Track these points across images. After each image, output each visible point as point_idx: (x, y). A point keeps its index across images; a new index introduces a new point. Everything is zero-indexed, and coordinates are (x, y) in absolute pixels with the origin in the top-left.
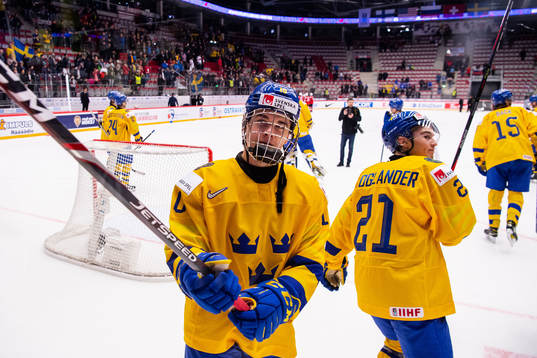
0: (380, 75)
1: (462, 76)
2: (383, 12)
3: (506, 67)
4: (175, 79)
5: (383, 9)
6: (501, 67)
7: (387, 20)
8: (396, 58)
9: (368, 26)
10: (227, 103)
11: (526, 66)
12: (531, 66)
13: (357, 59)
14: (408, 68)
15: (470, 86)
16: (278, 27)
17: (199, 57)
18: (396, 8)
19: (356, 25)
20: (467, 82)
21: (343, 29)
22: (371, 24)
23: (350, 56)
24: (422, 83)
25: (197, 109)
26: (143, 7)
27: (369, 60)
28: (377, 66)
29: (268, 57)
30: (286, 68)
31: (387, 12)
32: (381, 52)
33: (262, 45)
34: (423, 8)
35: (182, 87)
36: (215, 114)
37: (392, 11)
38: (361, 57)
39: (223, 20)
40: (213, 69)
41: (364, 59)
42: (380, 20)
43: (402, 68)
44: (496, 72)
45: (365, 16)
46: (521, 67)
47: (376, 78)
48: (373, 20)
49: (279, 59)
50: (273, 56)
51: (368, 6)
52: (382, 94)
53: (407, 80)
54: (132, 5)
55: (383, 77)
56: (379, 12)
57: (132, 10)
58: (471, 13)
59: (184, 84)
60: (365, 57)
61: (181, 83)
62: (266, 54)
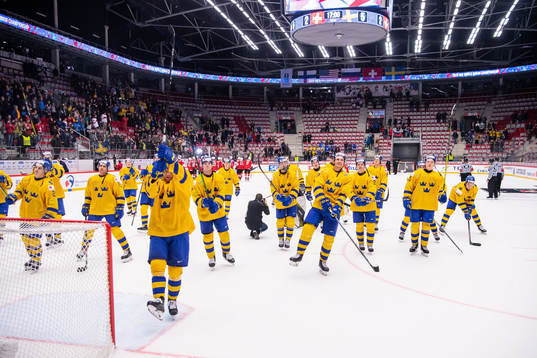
0: (305, 137)
1: (385, 139)
2: (305, 73)
3: (424, 129)
4: (74, 140)
5: (305, 70)
6: (419, 129)
7: (310, 81)
8: (320, 120)
9: (291, 86)
11: (442, 128)
12: (446, 129)
13: (281, 121)
14: (331, 130)
15: (391, 148)
16: (196, 84)
17: (104, 116)
18: (317, 69)
19: (279, 85)
20: (389, 145)
21: (265, 89)
22: (294, 85)
23: (273, 118)
24: (346, 145)
26: (33, 55)
27: (292, 120)
28: (301, 127)
29: (186, 118)
30: (206, 129)
31: (309, 73)
32: (304, 113)
33: (178, 103)
34: (344, 70)
35: (83, 149)
37: (314, 72)
38: (284, 118)
39: (133, 75)
40: (121, 129)
41: (287, 121)
42: (302, 81)
43: (326, 129)
44: (415, 134)
45: (286, 76)
46: (437, 129)
47: (301, 140)
48: (296, 81)
49: (198, 120)
50: (193, 118)
51: (289, 67)
52: (307, 157)
53: (332, 142)
54: (19, 52)
55: (307, 139)
56: (301, 73)
57: (19, 57)
58: (389, 77)
59: (87, 146)
60: (289, 118)
61: (83, 144)
62: (184, 114)
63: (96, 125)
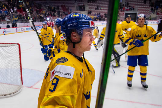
1: (121, 11)
3: (139, 7)
4: (5, 17)
6: (137, 7)
8: (95, 5)
10: (27, 26)
11: (146, 6)
12: (148, 6)
13: (79, 6)
14: (99, 9)
15: (124, 15)
17: (15, 8)
20: (124, 14)
23: (76, 4)
25: (15, 29)
27: (84, 6)
28: (87, 8)
29: (43, 7)
30: (51, 11)
32: (88, 2)
33: (40, 2)
35: (8, 20)
36: (22, 31)
38: (80, 5)
40: (21, 12)
41: (82, 6)
43: (97, 9)
44: (135, 9)
46: (144, 6)
47: (87, 13)
49: (47, 7)
50: (45, 6)
53: (99, 14)
55: (90, 13)
60: (82, 5)
61: (8, 18)
62: (42, 5)
63: (12, 11)
